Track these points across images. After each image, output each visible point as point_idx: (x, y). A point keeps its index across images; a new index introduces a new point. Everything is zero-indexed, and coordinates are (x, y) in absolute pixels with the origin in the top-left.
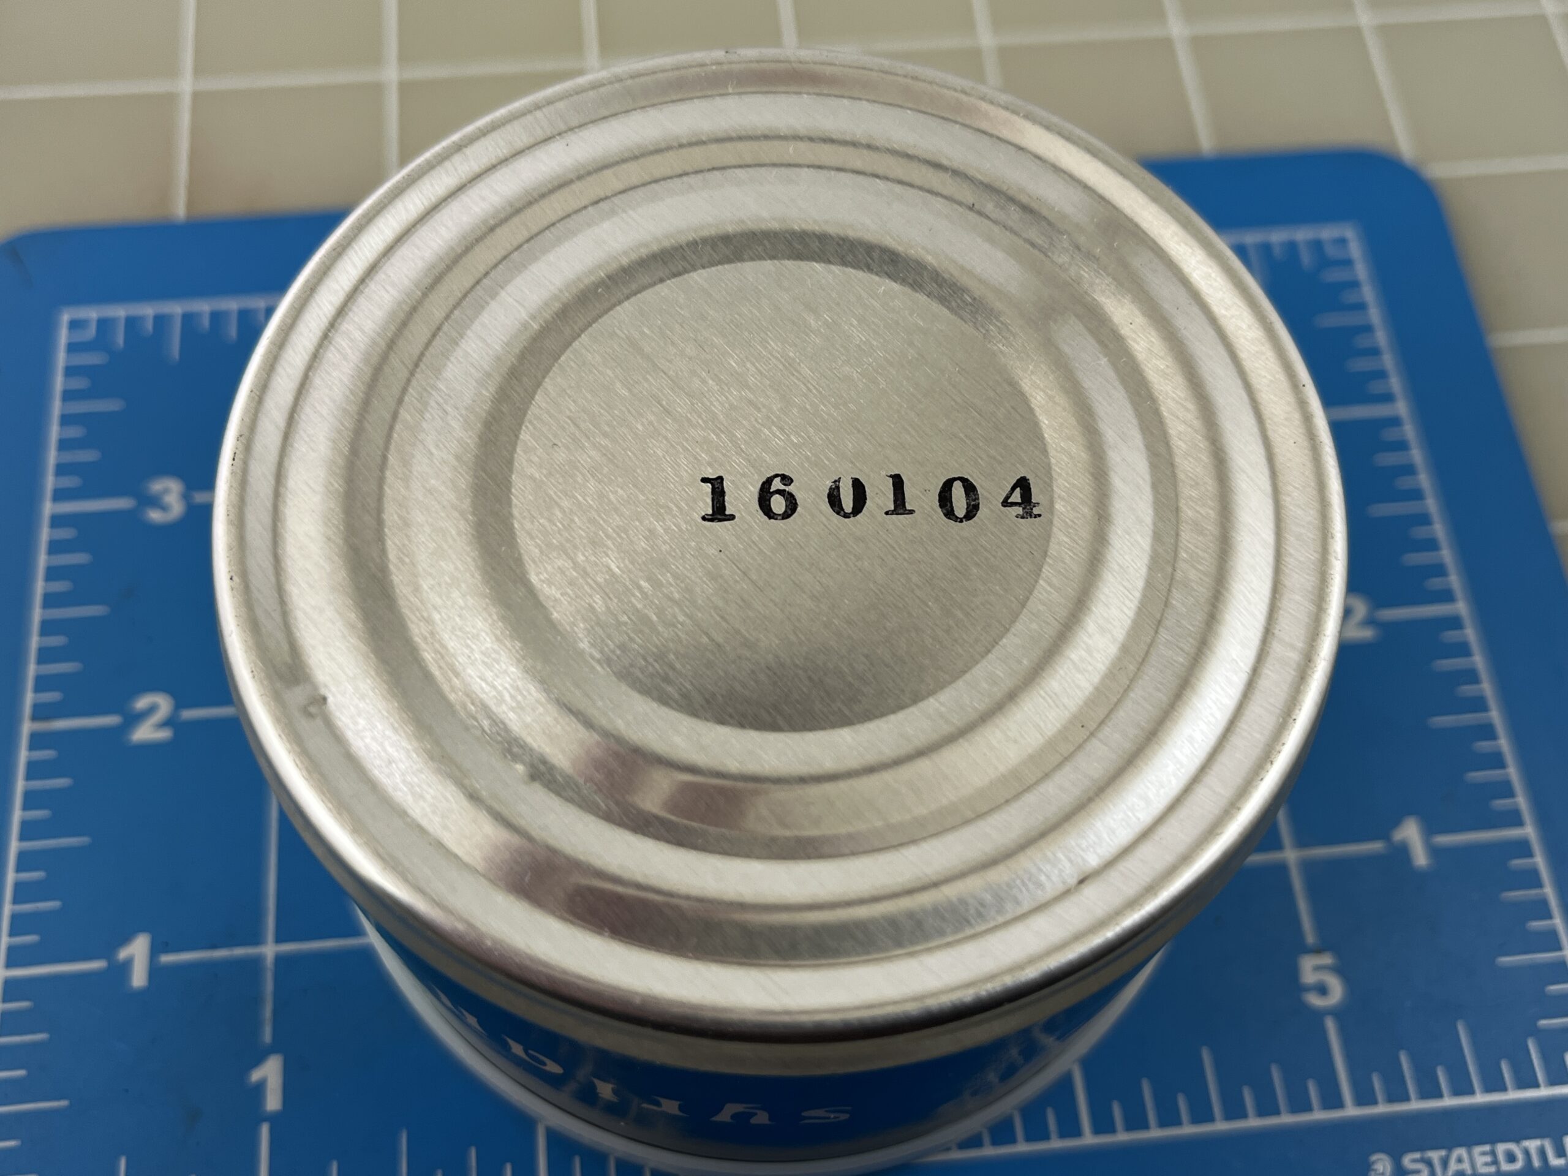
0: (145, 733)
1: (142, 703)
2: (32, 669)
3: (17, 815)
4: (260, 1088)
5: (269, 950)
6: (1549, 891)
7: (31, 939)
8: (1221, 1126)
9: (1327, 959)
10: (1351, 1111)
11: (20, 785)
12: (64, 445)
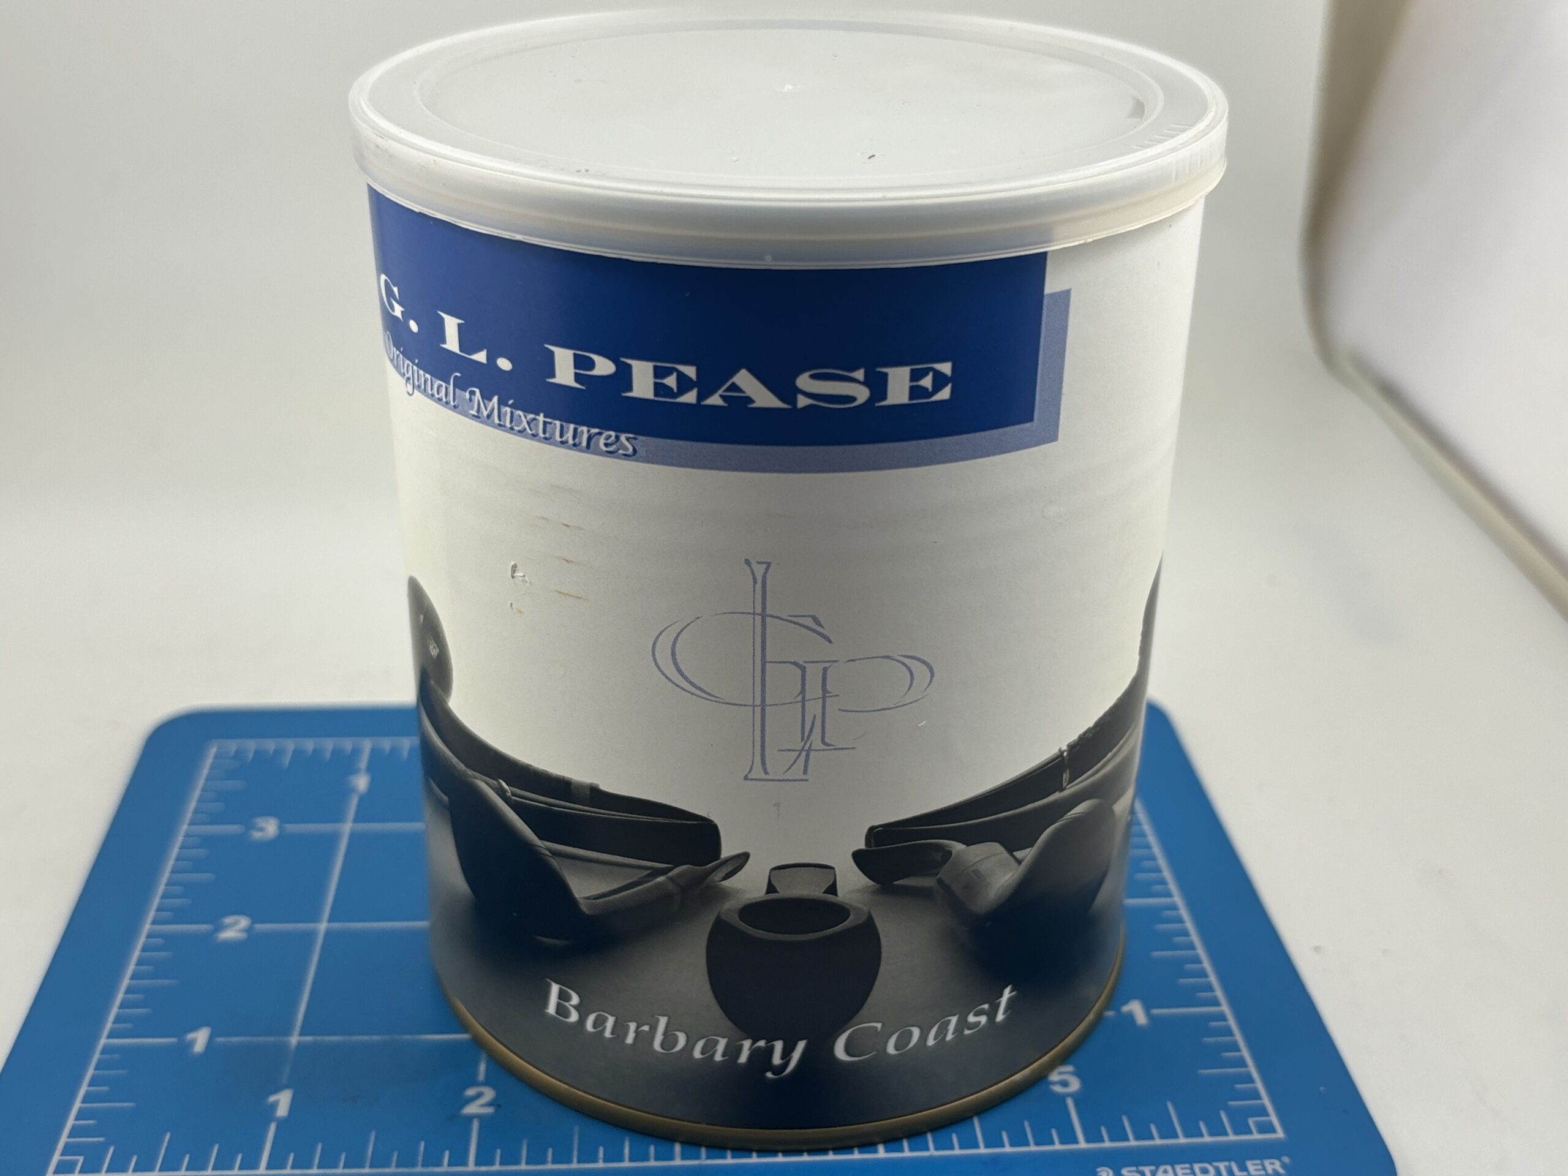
0: (228, 935)
1: (228, 920)
2: (156, 901)
3: (131, 968)
4: (274, 1106)
5: (294, 1040)
6: (1239, 1038)
7: (129, 1025)
8: (982, 1150)
9: (1069, 1068)
10: (1082, 1145)
11: (136, 954)
12: (200, 801)
